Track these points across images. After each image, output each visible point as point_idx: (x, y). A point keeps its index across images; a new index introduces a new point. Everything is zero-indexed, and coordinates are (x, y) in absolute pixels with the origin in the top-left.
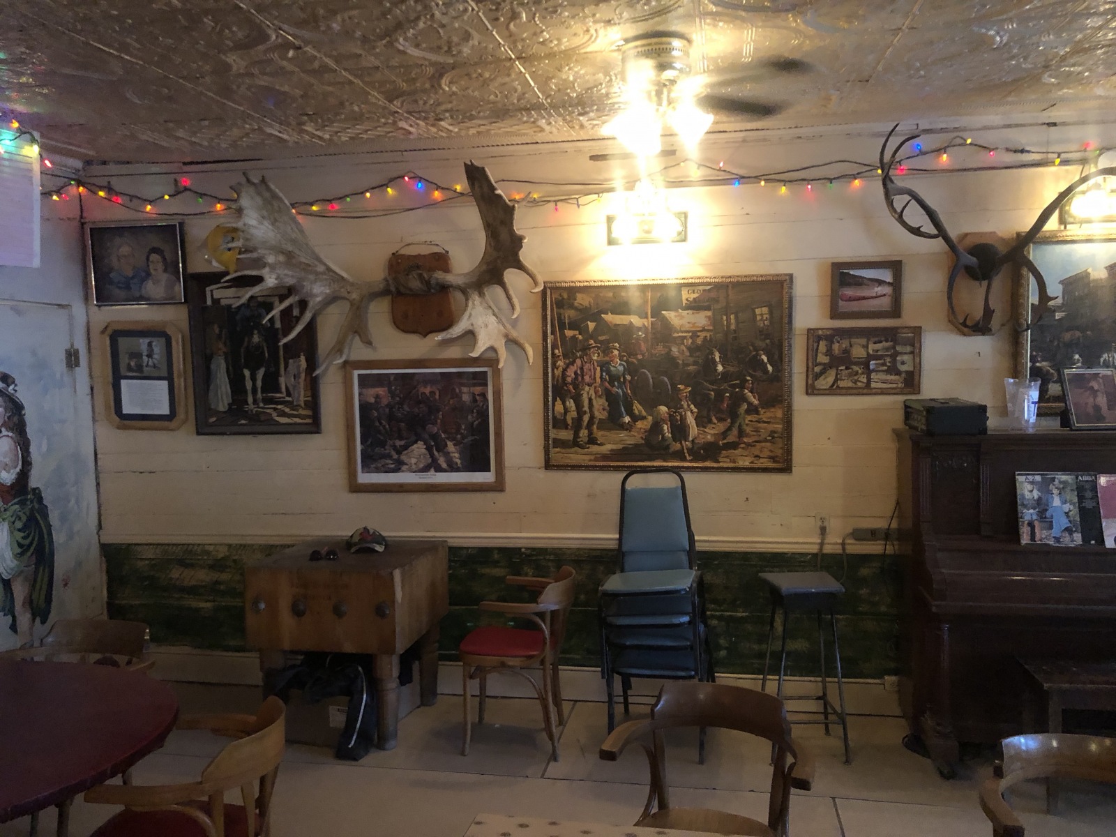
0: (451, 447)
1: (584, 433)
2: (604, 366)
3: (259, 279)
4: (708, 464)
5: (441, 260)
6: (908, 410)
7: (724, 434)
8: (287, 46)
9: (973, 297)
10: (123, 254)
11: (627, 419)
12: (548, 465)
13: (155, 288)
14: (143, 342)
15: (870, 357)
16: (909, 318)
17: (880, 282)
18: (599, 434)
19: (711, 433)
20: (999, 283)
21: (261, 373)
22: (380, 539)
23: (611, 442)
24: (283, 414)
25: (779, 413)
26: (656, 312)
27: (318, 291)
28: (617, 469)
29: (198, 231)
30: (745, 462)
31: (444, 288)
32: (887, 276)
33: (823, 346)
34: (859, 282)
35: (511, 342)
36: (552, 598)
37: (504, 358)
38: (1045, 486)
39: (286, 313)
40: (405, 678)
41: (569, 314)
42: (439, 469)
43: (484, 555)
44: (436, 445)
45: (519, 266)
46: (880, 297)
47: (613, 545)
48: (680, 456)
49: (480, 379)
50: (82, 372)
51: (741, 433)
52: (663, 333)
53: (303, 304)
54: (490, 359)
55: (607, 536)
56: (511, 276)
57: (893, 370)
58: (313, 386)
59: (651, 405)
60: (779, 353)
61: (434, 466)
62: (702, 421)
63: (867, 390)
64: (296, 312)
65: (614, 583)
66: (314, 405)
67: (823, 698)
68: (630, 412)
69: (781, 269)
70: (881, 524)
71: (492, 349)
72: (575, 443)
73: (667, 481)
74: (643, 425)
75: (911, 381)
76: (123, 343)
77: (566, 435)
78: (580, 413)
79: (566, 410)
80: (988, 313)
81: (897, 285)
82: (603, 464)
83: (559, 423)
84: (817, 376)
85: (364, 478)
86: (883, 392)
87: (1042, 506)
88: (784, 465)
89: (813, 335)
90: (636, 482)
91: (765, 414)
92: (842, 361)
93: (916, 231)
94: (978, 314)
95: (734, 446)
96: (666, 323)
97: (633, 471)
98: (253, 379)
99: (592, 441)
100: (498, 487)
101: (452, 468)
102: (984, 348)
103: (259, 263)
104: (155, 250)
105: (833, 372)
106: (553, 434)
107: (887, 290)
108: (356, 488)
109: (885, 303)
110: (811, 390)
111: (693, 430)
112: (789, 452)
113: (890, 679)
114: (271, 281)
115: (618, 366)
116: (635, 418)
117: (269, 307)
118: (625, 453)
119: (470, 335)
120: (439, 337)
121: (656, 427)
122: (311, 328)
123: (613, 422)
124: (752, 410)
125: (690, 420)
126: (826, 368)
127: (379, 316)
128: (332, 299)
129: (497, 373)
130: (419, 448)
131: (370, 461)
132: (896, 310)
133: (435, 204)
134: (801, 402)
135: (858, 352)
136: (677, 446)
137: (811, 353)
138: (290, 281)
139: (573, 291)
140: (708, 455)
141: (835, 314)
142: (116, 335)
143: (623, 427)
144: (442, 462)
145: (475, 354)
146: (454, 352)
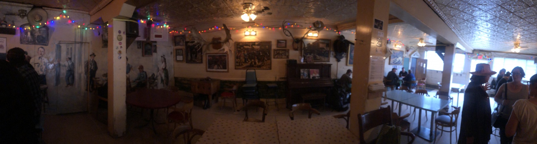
0: (221, 66)
1: (241, 64)
2: (244, 54)
3: (194, 42)
4: (260, 68)
5: (220, 39)
6: (287, 61)
7: (262, 64)
8: (196, 7)
9: (296, 45)
10: (178, 39)
11: (247, 62)
12: (236, 69)
13: (181, 44)
14: (180, 51)
15: (282, 53)
16: (287, 48)
17: (283, 43)
18: (243, 64)
19: (260, 64)
20: (299, 44)
21: (195, 55)
22: (210, 79)
23: (245, 65)
24: (197, 60)
25: (270, 61)
26: (252, 46)
27: (202, 43)
28: (246, 69)
29: (187, 35)
30: (265, 68)
31: (220, 43)
32: (284, 42)
33: (276, 52)
34: (281, 43)
35: (230, 51)
36: (235, 88)
37: (229, 52)
38: (304, 71)
39: (198, 46)
40: (213, 98)
41: (239, 46)
42: (219, 69)
43: (226, 82)
44: (219, 65)
45: (231, 39)
46: (284, 45)
47: (245, 80)
48: (255, 67)
49: (225, 56)
50: (172, 55)
51: (264, 64)
52: (253, 49)
53: (200, 45)
54: (226, 53)
55: (244, 79)
56: (230, 41)
57: (285, 55)
58: (202, 57)
59: (251, 59)
60: (270, 53)
61: (218, 68)
62: (259, 62)
63: (282, 58)
64: (199, 46)
65: (245, 86)
66: (202, 59)
67: (275, 102)
68: (248, 60)
69: (270, 40)
70: (284, 77)
71: (227, 51)
72: (240, 65)
73: (253, 71)
74: (250, 62)
75: (288, 57)
76: (177, 51)
77: (238, 64)
78: (240, 61)
79: (238, 60)
80: (298, 48)
81: (286, 43)
82: (244, 68)
83: (237, 62)
84: (275, 56)
85: (209, 70)
86: (284, 58)
87: (303, 73)
88: (270, 68)
89: (274, 50)
90: (248, 71)
91: (268, 61)
92: (278, 54)
93: (287, 35)
94: (297, 48)
95: (263, 66)
96: (253, 48)
97: (248, 69)
98: (194, 55)
99: (242, 65)
100: (228, 72)
101: (221, 69)
102: (297, 52)
103: (195, 39)
104: (182, 39)
105: (277, 56)
106: (237, 64)
107: (284, 44)
108: (207, 71)
109: (284, 46)
110: (274, 58)
111: (257, 63)
112: (271, 66)
113: (285, 98)
114: (196, 42)
115: (246, 53)
116: (249, 61)
117: (196, 45)
118: (247, 67)
119: (224, 49)
120: (219, 50)
121: (252, 63)
122: (201, 49)
123: (245, 62)
124: (266, 61)
125: (257, 62)
126: (276, 55)
127: (211, 47)
128: (204, 44)
129: (228, 55)
130: (216, 66)
131: (209, 67)
132: (286, 47)
133: (219, 30)
134: (273, 59)
135: (281, 52)
136: (255, 66)
137: (274, 52)
138: (199, 42)
139: (240, 43)
140: (259, 67)
141: (277, 47)
142: (177, 50)
143: (247, 63)
144: (219, 68)
145: (224, 52)
146: (222, 52)
